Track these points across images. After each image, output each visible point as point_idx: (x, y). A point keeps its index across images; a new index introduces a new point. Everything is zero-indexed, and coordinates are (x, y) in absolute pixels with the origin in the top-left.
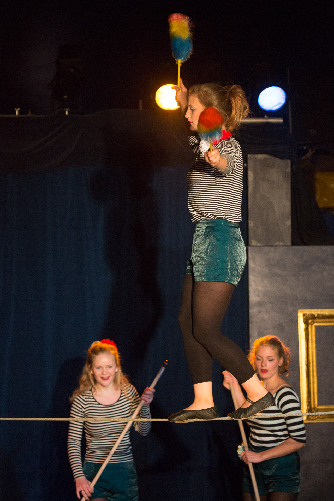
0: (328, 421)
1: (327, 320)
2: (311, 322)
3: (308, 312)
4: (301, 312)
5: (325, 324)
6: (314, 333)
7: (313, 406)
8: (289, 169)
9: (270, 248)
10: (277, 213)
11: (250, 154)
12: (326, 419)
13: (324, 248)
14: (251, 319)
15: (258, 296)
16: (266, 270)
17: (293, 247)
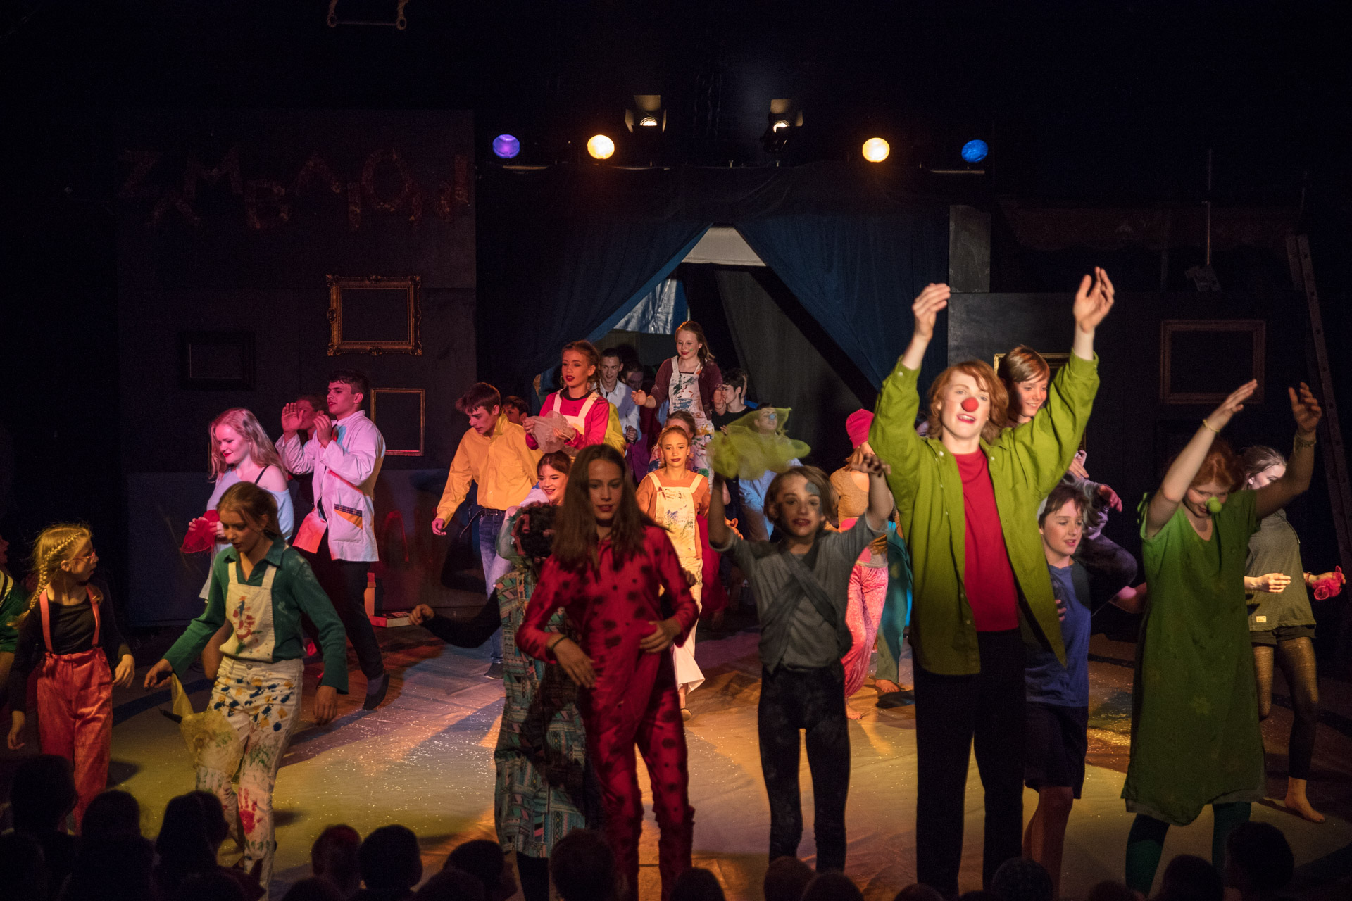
8: (989, 219)
9: (969, 294)
10: (976, 262)
11: (952, 205)
13: (1021, 295)
15: (956, 340)
16: (964, 316)
17: (990, 294)
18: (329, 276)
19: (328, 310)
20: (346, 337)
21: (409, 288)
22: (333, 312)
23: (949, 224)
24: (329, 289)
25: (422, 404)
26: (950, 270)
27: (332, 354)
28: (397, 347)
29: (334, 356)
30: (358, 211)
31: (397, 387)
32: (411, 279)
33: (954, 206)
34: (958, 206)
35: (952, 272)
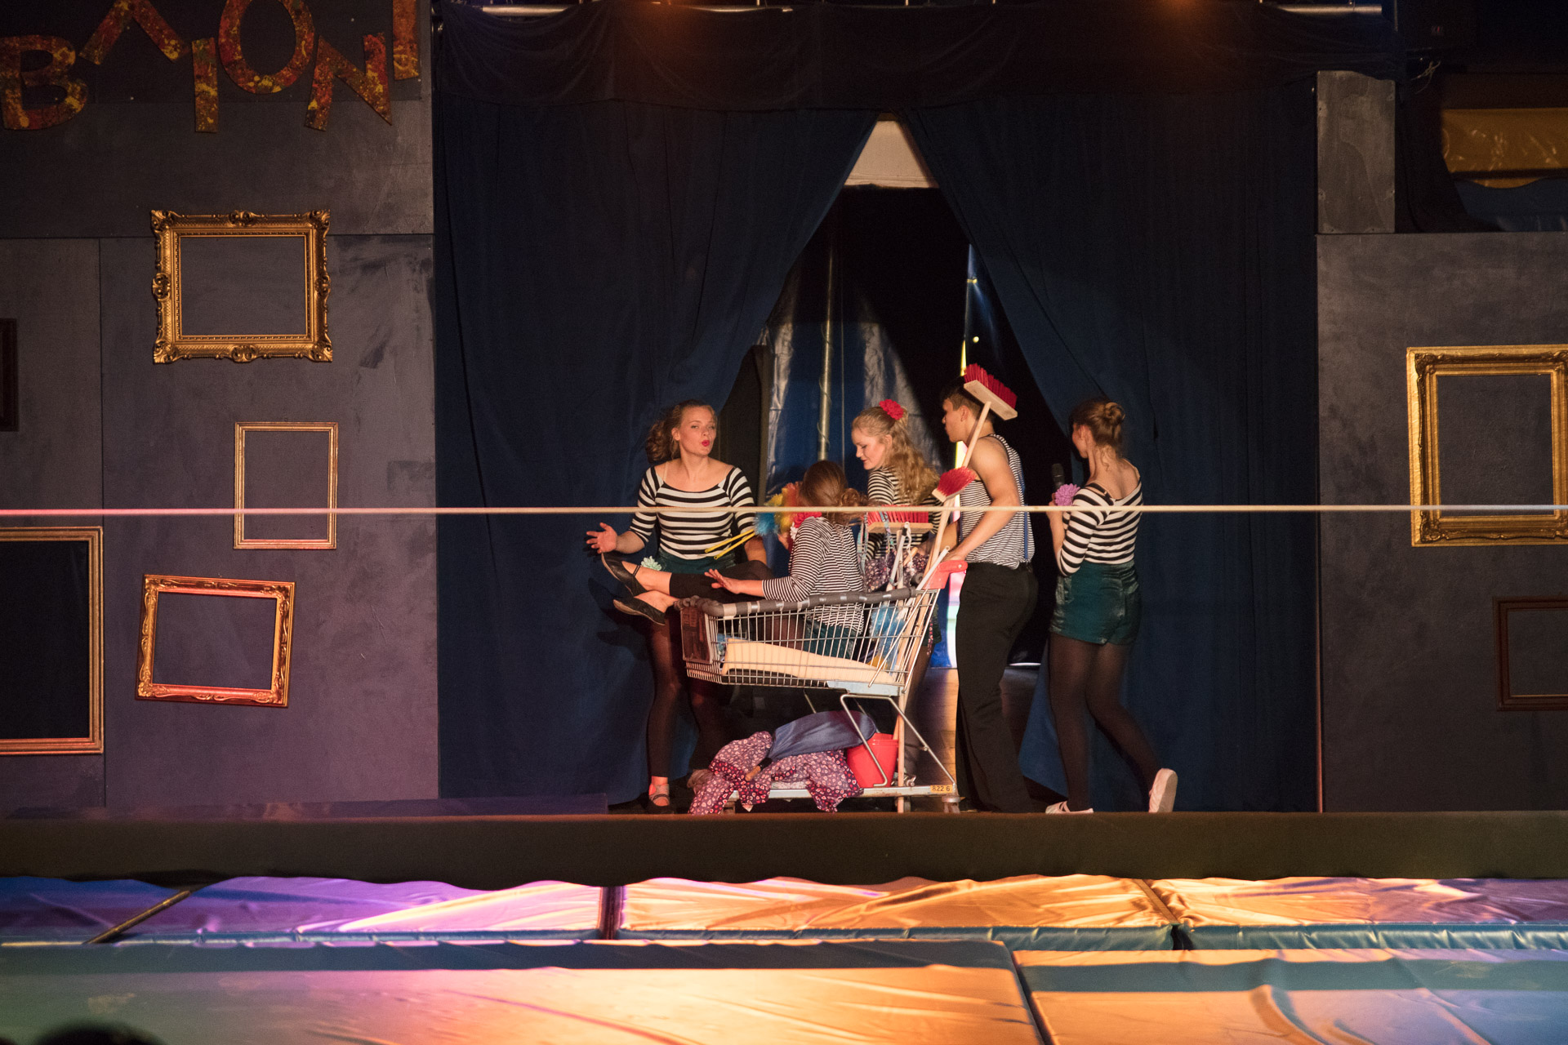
0: (1459, 545)
1: (1460, 366)
2: (1430, 369)
3: (1424, 351)
4: (1411, 351)
5: (1456, 373)
6: (1435, 389)
7: (1432, 518)
8: (1393, 96)
9: (1354, 237)
10: (1369, 175)
11: (1321, 70)
12: (1458, 541)
13: (1456, 236)
14: (1320, 363)
15: (1335, 323)
16: (1348, 277)
17: (1398, 235)
18: (159, 214)
19: (155, 278)
20: (189, 326)
21: (307, 235)
22: (165, 280)
23: (1315, 104)
24: (157, 237)
25: (333, 451)
26: (1320, 190)
27: (162, 360)
28: (284, 346)
29: (166, 363)
30: (213, 92)
31: (286, 420)
32: (314, 219)
33: (1327, 73)
34: (1333, 73)
35: (1324, 195)
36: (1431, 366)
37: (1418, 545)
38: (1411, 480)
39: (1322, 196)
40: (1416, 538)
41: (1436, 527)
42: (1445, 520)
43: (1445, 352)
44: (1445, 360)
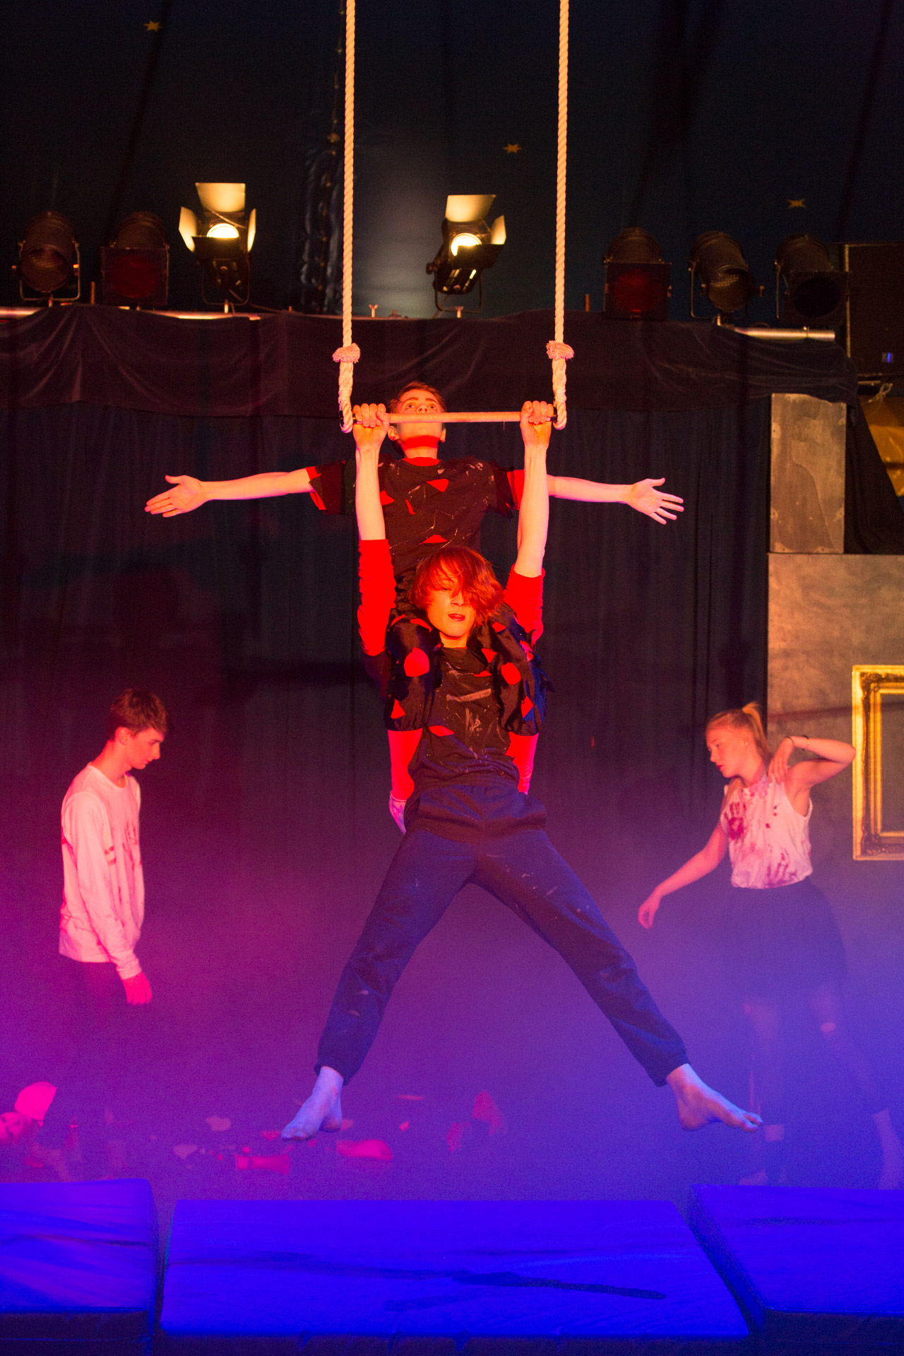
0: (898, 859)
2: (875, 687)
3: (869, 669)
4: (857, 669)
5: (899, 691)
6: (879, 707)
7: (873, 832)
8: (843, 421)
9: (806, 556)
10: (820, 497)
11: (776, 392)
12: (897, 854)
14: (769, 679)
15: (784, 640)
16: (798, 595)
17: (845, 556)
23: (770, 426)
26: (772, 510)
33: (780, 395)
34: (787, 395)
35: (777, 515)
36: (876, 685)
37: (859, 859)
38: (854, 795)
39: (774, 515)
40: (857, 853)
41: (877, 841)
42: (886, 834)
43: (889, 671)
44: (889, 679)
